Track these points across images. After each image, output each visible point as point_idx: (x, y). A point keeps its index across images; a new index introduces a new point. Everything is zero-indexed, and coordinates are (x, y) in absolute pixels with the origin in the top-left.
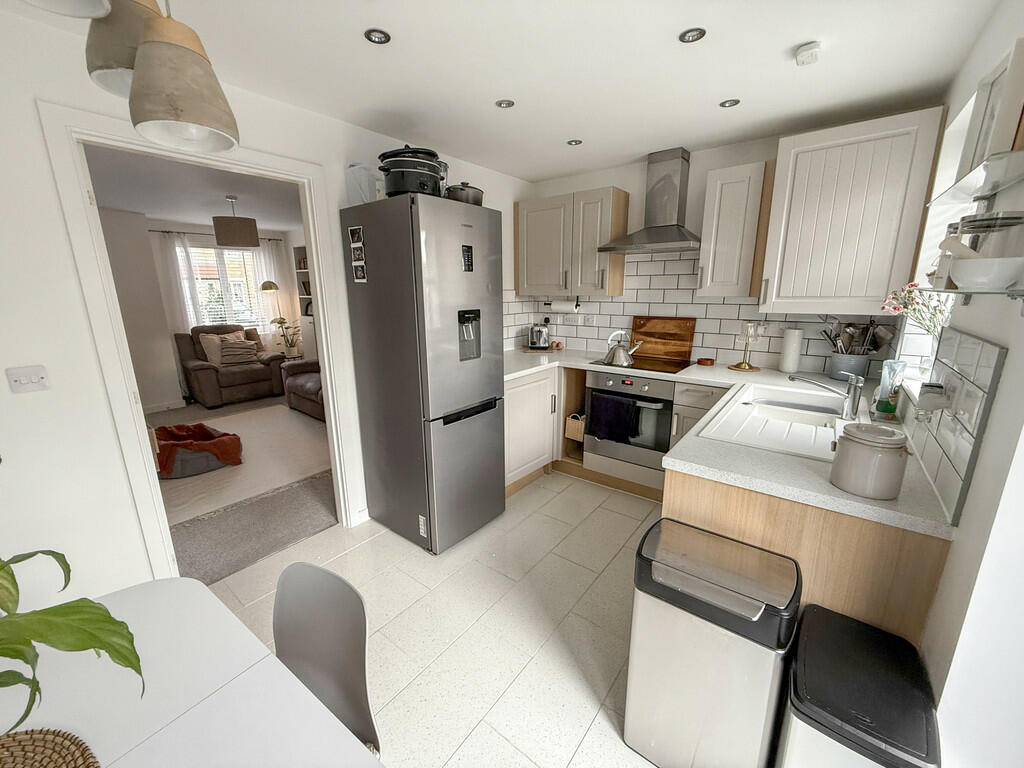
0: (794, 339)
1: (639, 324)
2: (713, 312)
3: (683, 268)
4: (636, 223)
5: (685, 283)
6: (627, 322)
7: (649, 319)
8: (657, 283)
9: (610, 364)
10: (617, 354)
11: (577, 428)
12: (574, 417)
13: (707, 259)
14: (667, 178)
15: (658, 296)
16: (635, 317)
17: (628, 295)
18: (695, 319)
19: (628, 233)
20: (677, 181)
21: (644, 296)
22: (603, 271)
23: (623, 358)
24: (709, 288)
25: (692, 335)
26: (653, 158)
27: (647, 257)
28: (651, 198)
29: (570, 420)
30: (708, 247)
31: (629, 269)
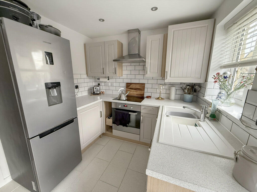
0: (173, 90)
1: (128, 85)
2: (150, 81)
3: (141, 68)
4: (125, 53)
5: (141, 72)
6: (124, 85)
7: (131, 84)
8: (133, 72)
9: (119, 100)
10: (122, 96)
11: (110, 121)
12: (109, 118)
13: (148, 65)
14: (134, 38)
15: (133, 77)
16: (127, 83)
17: (125, 76)
18: (145, 84)
19: (123, 56)
20: (137, 39)
21: (129, 77)
22: (116, 68)
23: (124, 97)
24: (149, 74)
25: (144, 89)
26: (129, 32)
27: (129, 64)
28: (129, 45)
29: (107, 119)
30: (148, 61)
31: (124, 68)
